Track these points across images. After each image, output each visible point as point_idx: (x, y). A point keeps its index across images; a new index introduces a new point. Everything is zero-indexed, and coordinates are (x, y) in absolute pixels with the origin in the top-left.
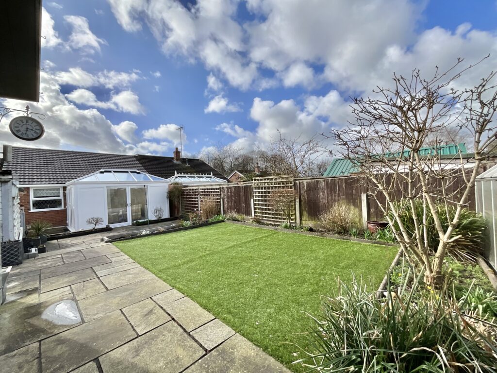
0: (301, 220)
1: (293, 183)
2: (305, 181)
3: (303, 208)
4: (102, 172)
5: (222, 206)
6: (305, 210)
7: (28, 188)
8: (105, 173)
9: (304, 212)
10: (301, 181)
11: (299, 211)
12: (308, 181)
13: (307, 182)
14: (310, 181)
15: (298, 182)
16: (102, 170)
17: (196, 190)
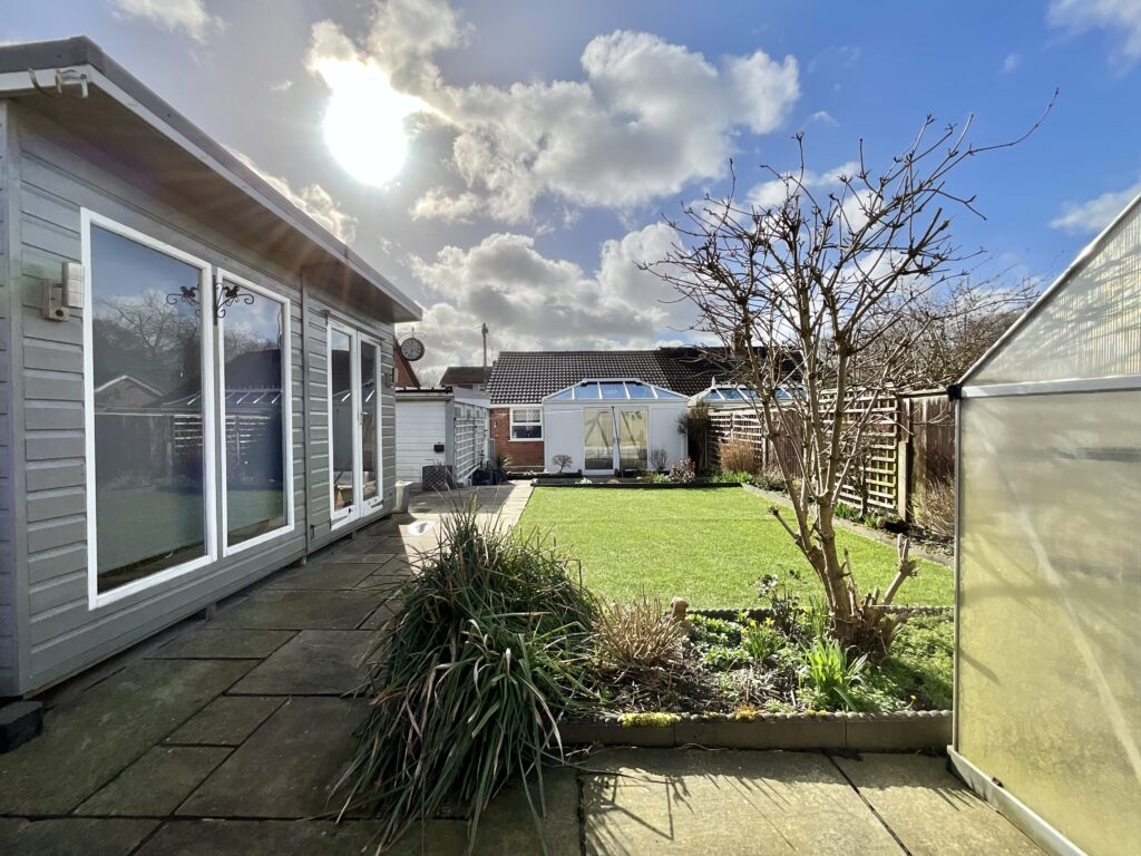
0: (909, 503)
1: (896, 402)
2: (925, 400)
3: (917, 470)
4: (584, 385)
5: (764, 456)
6: (921, 479)
7: (508, 409)
8: (588, 386)
9: (917, 485)
10: (915, 400)
11: (904, 481)
12: (932, 398)
13: (929, 402)
14: (937, 398)
15: (907, 401)
16: (584, 381)
17: (728, 417)
